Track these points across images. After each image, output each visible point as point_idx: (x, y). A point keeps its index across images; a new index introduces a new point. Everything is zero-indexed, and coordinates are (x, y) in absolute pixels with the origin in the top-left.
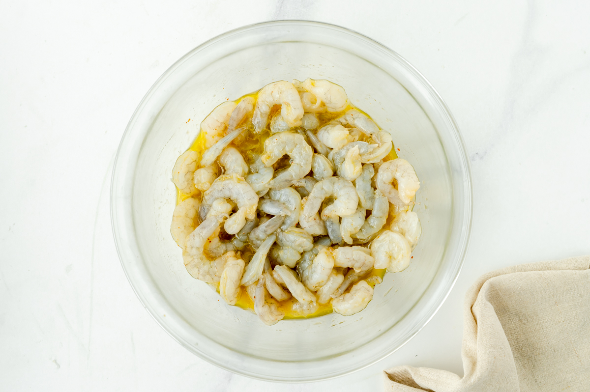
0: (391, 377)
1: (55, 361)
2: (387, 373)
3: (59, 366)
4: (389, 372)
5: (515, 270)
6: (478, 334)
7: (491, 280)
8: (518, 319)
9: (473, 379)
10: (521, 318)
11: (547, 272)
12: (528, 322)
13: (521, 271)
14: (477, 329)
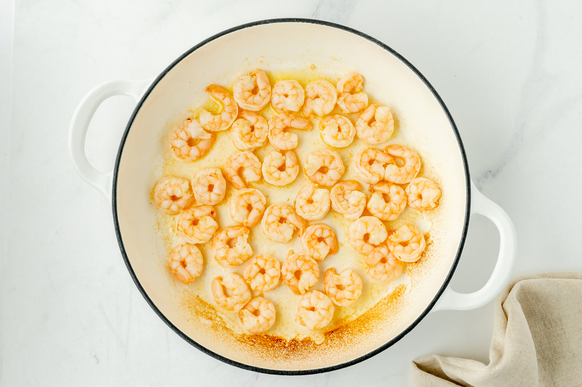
0: (420, 367)
1: (95, 356)
2: (415, 363)
3: (98, 361)
4: (418, 362)
5: (544, 276)
6: (507, 328)
7: (522, 282)
8: (543, 324)
9: (498, 368)
10: (546, 322)
11: (573, 280)
12: (552, 327)
13: (550, 277)
14: (507, 325)
